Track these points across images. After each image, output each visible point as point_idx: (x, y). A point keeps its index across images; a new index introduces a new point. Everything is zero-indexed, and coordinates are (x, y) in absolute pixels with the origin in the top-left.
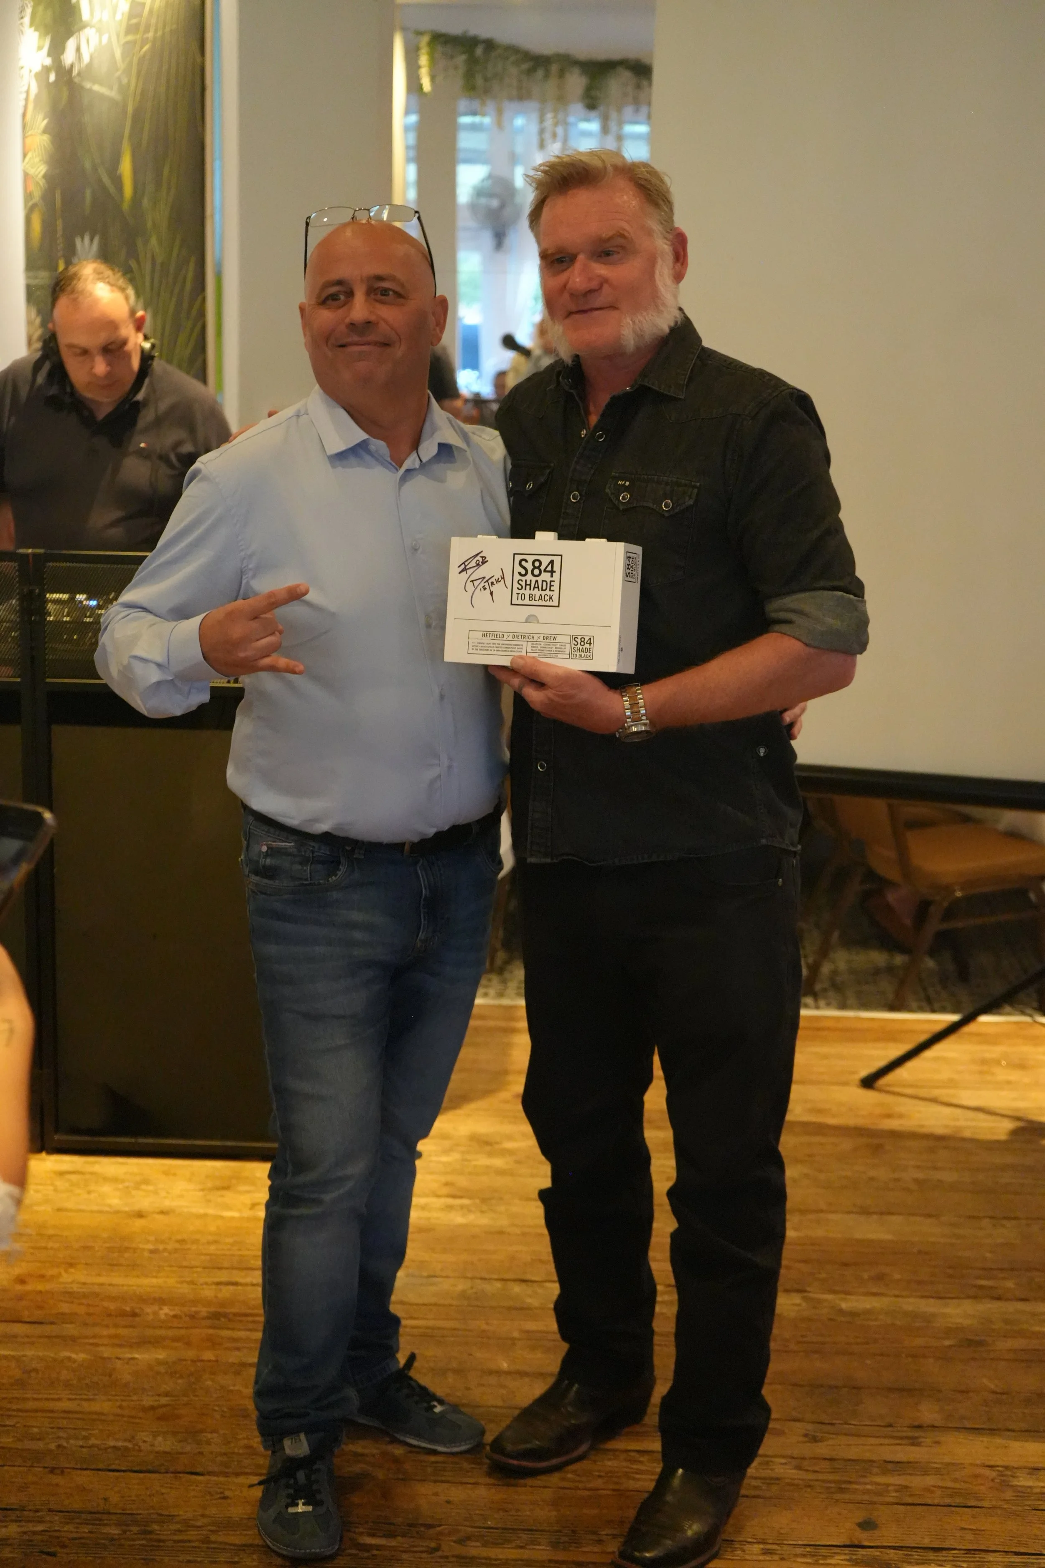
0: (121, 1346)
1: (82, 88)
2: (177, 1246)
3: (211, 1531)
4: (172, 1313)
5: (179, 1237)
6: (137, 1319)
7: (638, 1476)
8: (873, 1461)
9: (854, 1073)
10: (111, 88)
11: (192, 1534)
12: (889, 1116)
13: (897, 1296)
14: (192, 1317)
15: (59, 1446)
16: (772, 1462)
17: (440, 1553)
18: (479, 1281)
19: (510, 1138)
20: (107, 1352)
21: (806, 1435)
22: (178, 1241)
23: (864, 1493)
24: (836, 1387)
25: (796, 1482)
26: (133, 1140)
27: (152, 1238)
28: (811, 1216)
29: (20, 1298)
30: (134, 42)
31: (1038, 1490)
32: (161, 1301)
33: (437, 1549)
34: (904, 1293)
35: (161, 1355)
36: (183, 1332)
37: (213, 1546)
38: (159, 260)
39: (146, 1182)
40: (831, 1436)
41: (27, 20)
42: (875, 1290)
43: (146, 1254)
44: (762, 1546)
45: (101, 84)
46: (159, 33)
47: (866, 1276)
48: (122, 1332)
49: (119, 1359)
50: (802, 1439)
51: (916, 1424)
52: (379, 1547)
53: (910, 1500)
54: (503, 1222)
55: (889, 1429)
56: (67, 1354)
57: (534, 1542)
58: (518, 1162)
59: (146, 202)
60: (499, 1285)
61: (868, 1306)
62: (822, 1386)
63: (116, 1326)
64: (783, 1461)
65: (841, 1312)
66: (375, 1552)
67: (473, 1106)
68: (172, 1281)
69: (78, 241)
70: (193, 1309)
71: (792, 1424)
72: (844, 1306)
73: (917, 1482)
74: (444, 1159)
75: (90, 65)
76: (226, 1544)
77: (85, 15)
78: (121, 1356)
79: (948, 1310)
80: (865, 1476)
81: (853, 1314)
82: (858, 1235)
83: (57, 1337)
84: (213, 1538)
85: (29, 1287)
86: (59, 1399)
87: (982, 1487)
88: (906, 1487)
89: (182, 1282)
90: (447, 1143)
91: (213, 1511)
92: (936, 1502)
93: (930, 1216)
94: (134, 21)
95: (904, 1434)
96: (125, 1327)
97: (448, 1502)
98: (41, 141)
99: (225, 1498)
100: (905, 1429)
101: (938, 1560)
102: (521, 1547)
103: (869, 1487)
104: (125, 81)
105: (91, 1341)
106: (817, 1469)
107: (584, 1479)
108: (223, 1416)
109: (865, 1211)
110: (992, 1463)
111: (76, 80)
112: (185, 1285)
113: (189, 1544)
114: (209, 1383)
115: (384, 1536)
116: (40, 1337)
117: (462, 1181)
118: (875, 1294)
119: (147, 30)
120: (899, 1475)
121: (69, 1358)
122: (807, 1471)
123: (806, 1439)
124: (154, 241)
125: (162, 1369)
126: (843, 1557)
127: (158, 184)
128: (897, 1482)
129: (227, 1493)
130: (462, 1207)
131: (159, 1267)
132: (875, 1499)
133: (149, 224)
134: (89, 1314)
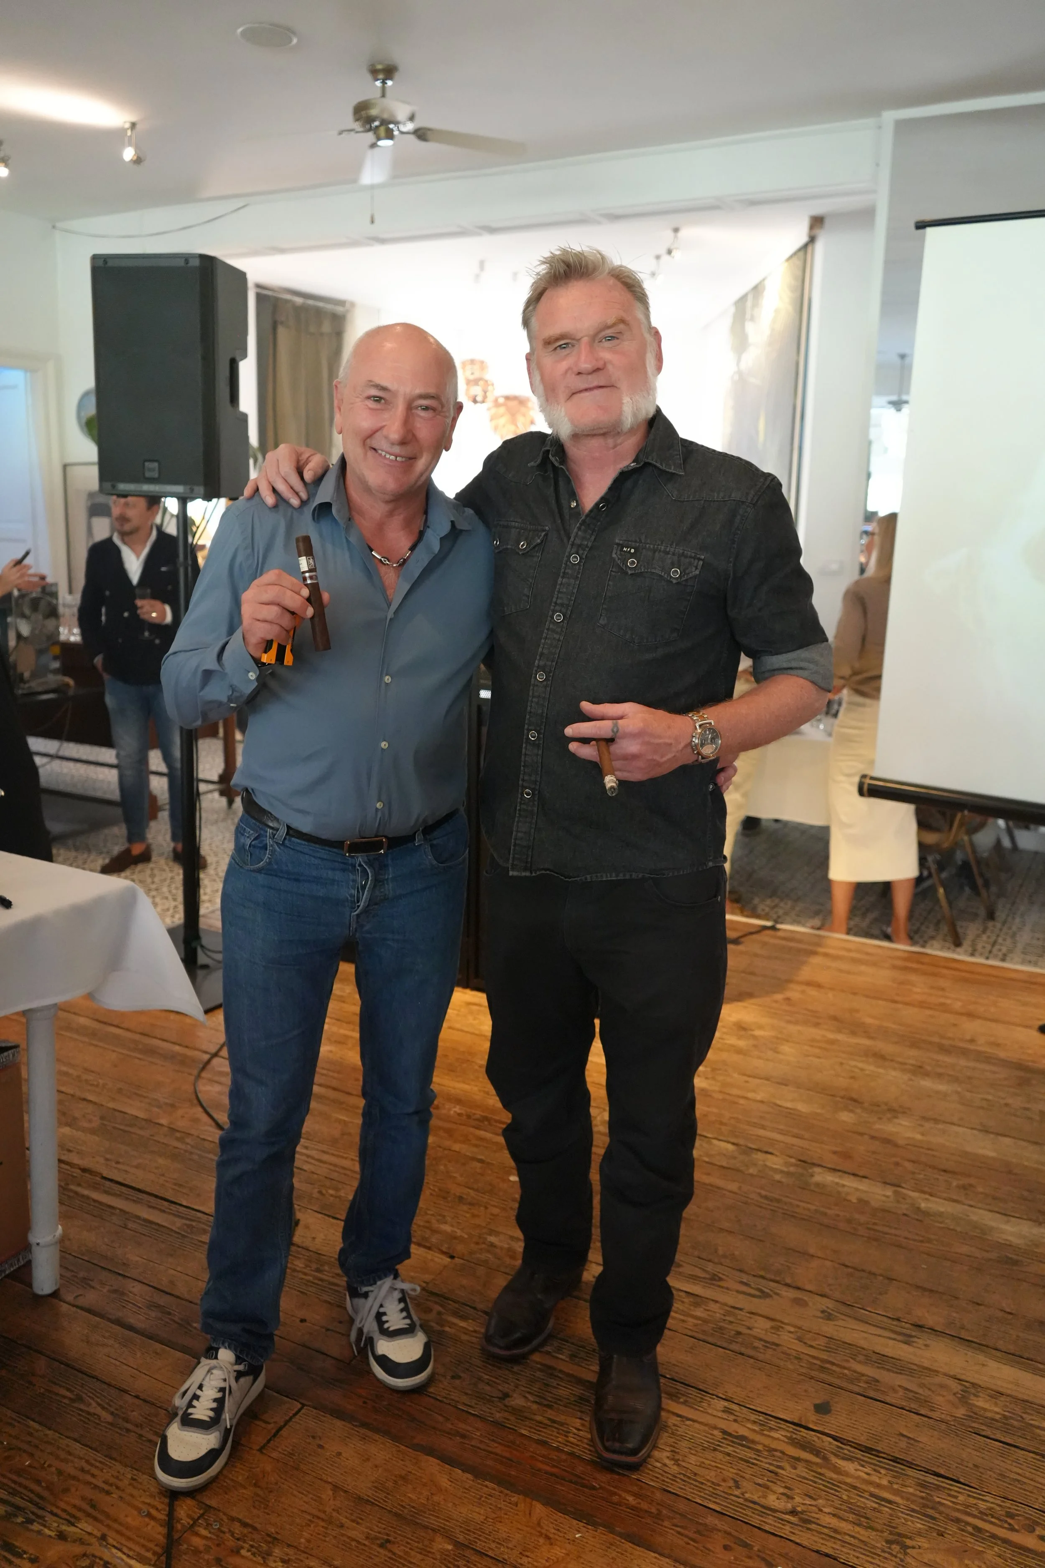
4: (459, 1111)
8: (864, 1350)
13: (971, 1206)
14: (469, 1117)
15: (320, 1192)
16: (782, 1328)
19: (761, 1027)
21: (823, 1312)
23: (839, 1377)
24: (874, 1274)
25: (789, 1351)
28: (940, 1126)
31: (989, 1415)
32: (458, 1101)
34: (980, 1205)
40: (843, 1317)
42: (955, 1197)
43: (476, 1067)
44: (726, 1404)
46: (781, 343)
47: (955, 1184)
50: (819, 1314)
51: (920, 1323)
53: (872, 1394)
55: (895, 1323)
59: (769, 444)
61: (942, 1209)
62: (863, 1271)
64: (792, 1329)
65: (919, 1209)
70: (473, 1111)
71: (818, 1298)
72: (923, 1205)
73: (887, 1377)
79: (1004, 1227)
80: (848, 1361)
81: (926, 1214)
86: (346, 1158)
87: (941, 1399)
88: (878, 1381)
92: (893, 1401)
93: (1036, 1143)
95: (904, 1331)
100: (907, 1326)
101: (863, 1461)
103: (846, 1371)
106: (813, 1344)
108: (431, 1194)
109: (986, 1131)
110: (963, 1377)
113: (336, 1288)
114: (442, 1167)
118: (953, 1201)
120: (878, 1368)
122: (805, 1343)
123: (822, 1315)
126: (784, 1433)
128: (870, 1374)
132: (844, 1384)
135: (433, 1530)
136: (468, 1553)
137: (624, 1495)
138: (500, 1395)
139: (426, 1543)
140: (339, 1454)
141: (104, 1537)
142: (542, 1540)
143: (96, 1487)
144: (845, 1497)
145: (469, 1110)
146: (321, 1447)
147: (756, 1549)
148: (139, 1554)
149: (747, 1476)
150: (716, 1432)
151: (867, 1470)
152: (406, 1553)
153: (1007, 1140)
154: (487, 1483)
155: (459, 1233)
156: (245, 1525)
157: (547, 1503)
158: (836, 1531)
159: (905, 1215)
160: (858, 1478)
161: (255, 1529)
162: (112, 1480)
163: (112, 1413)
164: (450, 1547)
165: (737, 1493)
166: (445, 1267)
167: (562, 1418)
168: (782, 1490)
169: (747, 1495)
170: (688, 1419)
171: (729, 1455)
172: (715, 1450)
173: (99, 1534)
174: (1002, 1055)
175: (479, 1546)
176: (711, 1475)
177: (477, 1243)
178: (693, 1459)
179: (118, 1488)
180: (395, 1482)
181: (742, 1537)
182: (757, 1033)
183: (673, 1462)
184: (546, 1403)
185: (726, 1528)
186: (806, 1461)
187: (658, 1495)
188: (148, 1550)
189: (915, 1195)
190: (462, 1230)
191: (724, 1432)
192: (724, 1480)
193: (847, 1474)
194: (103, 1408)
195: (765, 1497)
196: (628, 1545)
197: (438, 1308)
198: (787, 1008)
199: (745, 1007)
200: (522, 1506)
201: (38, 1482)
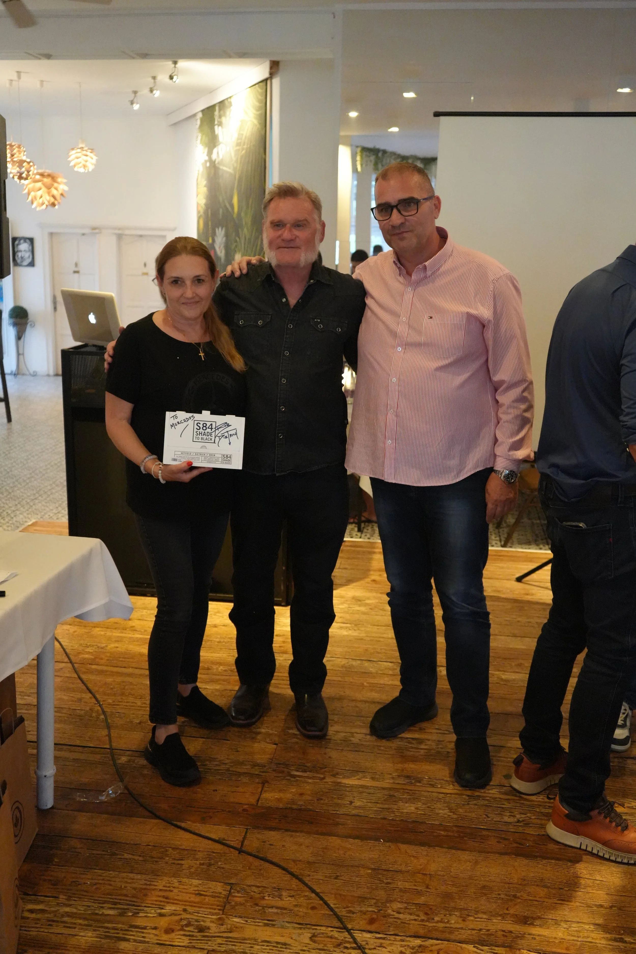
1: (218, 168)
2: (229, 640)
3: (231, 766)
5: (230, 636)
6: (210, 671)
7: (411, 750)
8: (511, 748)
9: (514, 575)
10: (230, 168)
11: (223, 767)
12: (527, 594)
17: (325, 780)
18: (350, 660)
19: (368, 598)
22: (229, 638)
23: (507, 762)
24: (498, 713)
26: (214, 595)
27: (219, 636)
30: (239, 150)
32: (220, 664)
33: (324, 778)
35: (218, 687)
36: (228, 677)
37: (231, 772)
38: (248, 237)
39: (219, 612)
40: (494, 735)
41: (199, 141)
43: (216, 643)
45: (226, 167)
46: (249, 146)
47: (513, 664)
52: (299, 776)
54: (363, 635)
57: (365, 777)
58: (371, 609)
59: (243, 214)
60: (359, 662)
61: (514, 678)
65: (502, 679)
66: (298, 779)
67: (354, 584)
68: (225, 655)
69: (217, 229)
72: (503, 677)
74: (341, 607)
75: (222, 160)
76: (236, 772)
77: (221, 139)
80: (508, 754)
81: (507, 681)
82: (511, 646)
84: (231, 769)
89: (228, 656)
90: (343, 599)
91: (232, 757)
94: (239, 141)
96: (204, 674)
97: (330, 757)
98: (204, 190)
99: (238, 751)
102: (359, 779)
104: (235, 165)
107: (387, 750)
109: (515, 636)
111: (217, 165)
112: (230, 657)
113: (221, 771)
115: (302, 771)
117: (348, 616)
118: (517, 672)
119: (244, 145)
124: (245, 230)
125: (217, 693)
126: (496, 790)
127: (247, 207)
129: (239, 749)
130: (347, 628)
131: (221, 649)
133: (244, 223)
135: (356, 866)
136: (380, 872)
137: (438, 832)
138: (348, 803)
139: (357, 872)
140: (283, 846)
141: (185, 910)
142: (412, 858)
143: (161, 890)
144: (538, 810)
145: (229, 668)
146: (271, 845)
147: (511, 839)
148: (210, 912)
149: (491, 812)
150: (464, 797)
151: (542, 797)
152: (350, 879)
153: (527, 639)
154: (369, 841)
155: (271, 732)
156: (258, 887)
157: (403, 843)
158: (541, 825)
159: (497, 683)
160: (539, 801)
161: (265, 887)
162: (168, 885)
163: (140, 856)
164: (370, 871)
165: (489, 819)
166: (276, 749)
167: (386, 806)
168: (509, 814)
169: (495, 820)
170: (448, 794)
171: (476, 805)
172: (468, 804)
173: (181, 909)
174: (503, 596)
175: (384, 867)
176: (473, 815)
177: (285, 735)
178: (461, 810)
179: (174, 887)
180: (323, 852)
181: (503, 836)
182: (368, 601)
183: (452, 814)
184: (373, 801)
185: (493, 834)
186: (514, 799)
187: (455, 828)
188: (215, 909)
189: (497, 673)
190: (272, 730)
191: (468, 796)
192: (481, 816)
193: (534, 801)
194: (133, 855)
195: (503, 818)
196: (454, 851)
197: (285, 770)
198: (378, 586)
199: (352, 588)
200: (393, 847)
201: (126, 895)
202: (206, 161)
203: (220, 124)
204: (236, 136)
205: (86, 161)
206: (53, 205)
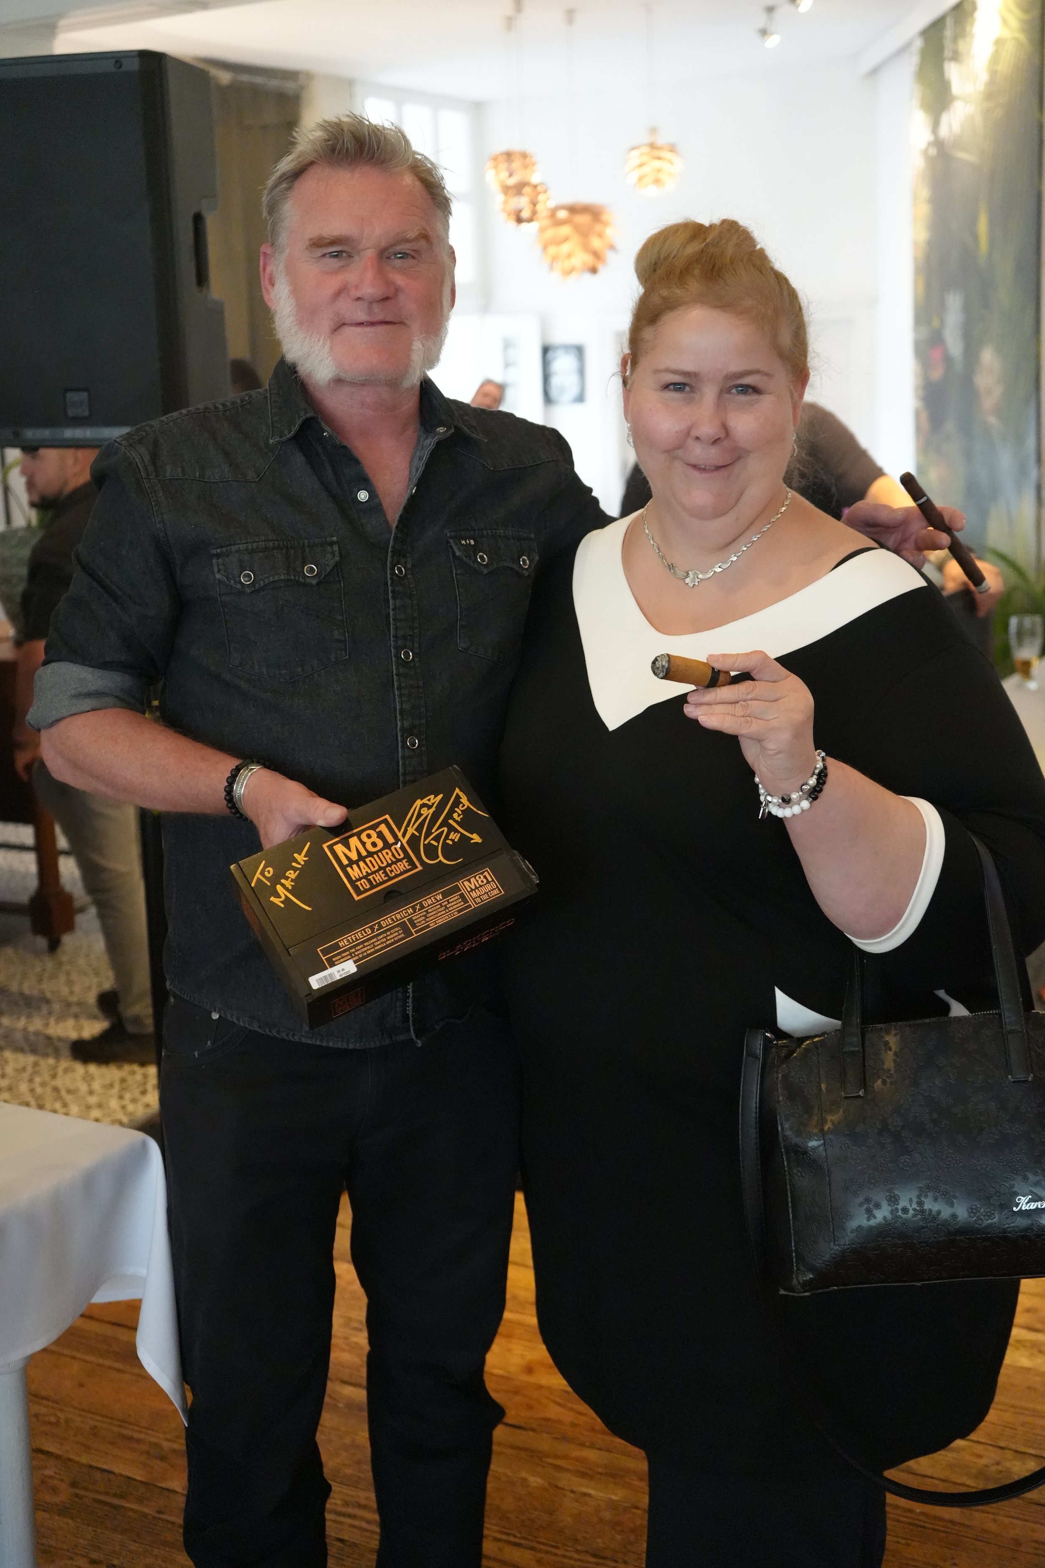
0: (583, 1475)
1: (953, 158)
10: (972, 155)
20: (566, 1480)
29: (517, 1392)
30: (990, 109)
41: (916, 102)
45: (965, 152)
46: (1009, 97)
48: (592, 1455)
49: (573, 1492)
56: (524, 1474)
59: (997, 258)
63: (592, 1446)
69: (947, 296)
78: (575, 1489)
83: (526, 1450)
85: (532, 1379)
94: (991, 88)
98: (924, 210)
104: (983, 145)
105: (558, 1462)
111: (949, 150)
116: (512, 1447)
119: (1001, 95)
121: (524, 1480)
124: (1002, 291)
125: (607, 1515)
127: (1006, 238)
133: (999, 277)
134: (573, 1425)
202: (929, 144)
203: (956, 57)
204: (984, 77)
205: (659, 171)
206: (594, 270)
